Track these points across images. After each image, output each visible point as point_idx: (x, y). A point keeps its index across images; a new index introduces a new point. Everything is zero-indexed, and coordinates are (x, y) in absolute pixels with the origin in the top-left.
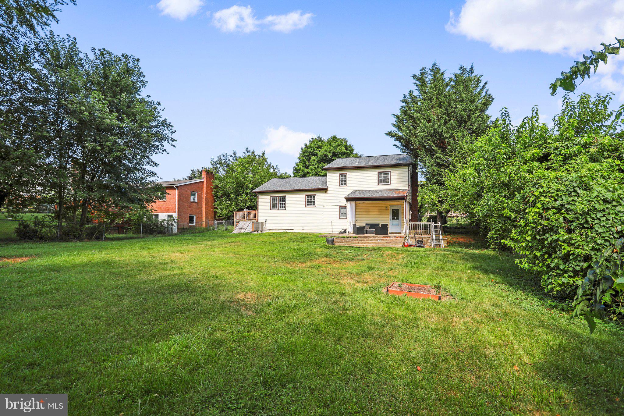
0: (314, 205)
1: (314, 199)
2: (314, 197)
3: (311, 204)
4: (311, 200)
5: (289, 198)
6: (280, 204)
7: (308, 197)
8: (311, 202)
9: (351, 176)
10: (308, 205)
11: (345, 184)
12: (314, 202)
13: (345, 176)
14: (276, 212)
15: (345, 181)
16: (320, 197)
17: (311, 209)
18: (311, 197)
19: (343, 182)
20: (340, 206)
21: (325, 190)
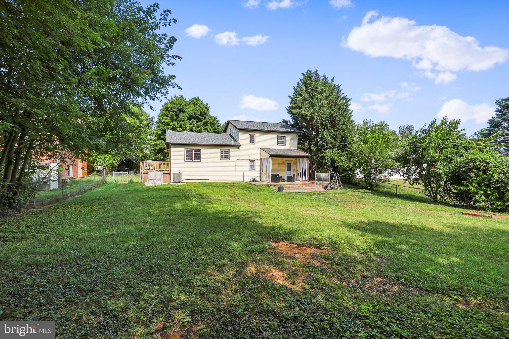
0: (227, 158)
1: (228, 154)
2: (228, 152)
3: (225, 158)
4: (225, 154)
5: (204, 151)
6: (195, 156)
7: (222, 152)
8: (225, 156)
9: (258, 136)
10: (222, 158)
11: (253, 142)
12: (228, 156)
13: (253, 136)
14: (190, 164)
15: (253, 140)
16: (232, 151)
17: (225, 162)
18: (225, 151)
19: (252, 141)
20: (250, 160)
21: (238, 146)
